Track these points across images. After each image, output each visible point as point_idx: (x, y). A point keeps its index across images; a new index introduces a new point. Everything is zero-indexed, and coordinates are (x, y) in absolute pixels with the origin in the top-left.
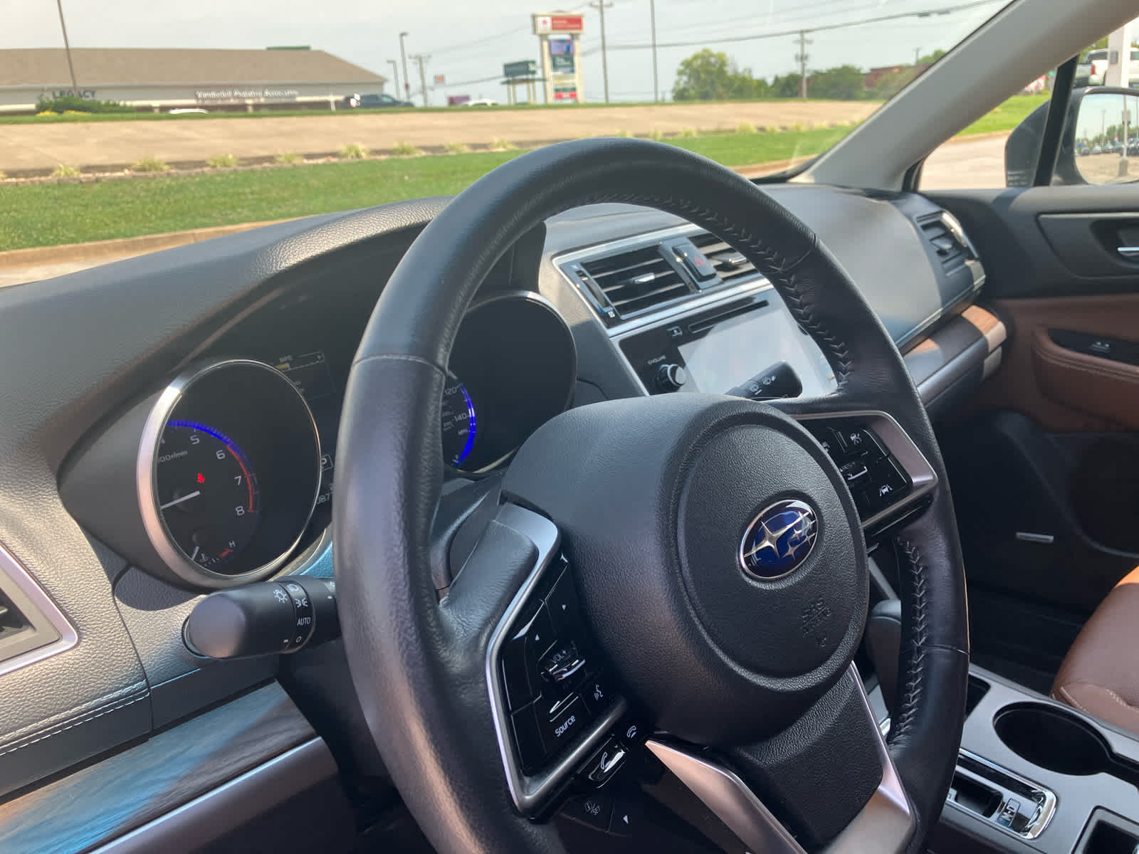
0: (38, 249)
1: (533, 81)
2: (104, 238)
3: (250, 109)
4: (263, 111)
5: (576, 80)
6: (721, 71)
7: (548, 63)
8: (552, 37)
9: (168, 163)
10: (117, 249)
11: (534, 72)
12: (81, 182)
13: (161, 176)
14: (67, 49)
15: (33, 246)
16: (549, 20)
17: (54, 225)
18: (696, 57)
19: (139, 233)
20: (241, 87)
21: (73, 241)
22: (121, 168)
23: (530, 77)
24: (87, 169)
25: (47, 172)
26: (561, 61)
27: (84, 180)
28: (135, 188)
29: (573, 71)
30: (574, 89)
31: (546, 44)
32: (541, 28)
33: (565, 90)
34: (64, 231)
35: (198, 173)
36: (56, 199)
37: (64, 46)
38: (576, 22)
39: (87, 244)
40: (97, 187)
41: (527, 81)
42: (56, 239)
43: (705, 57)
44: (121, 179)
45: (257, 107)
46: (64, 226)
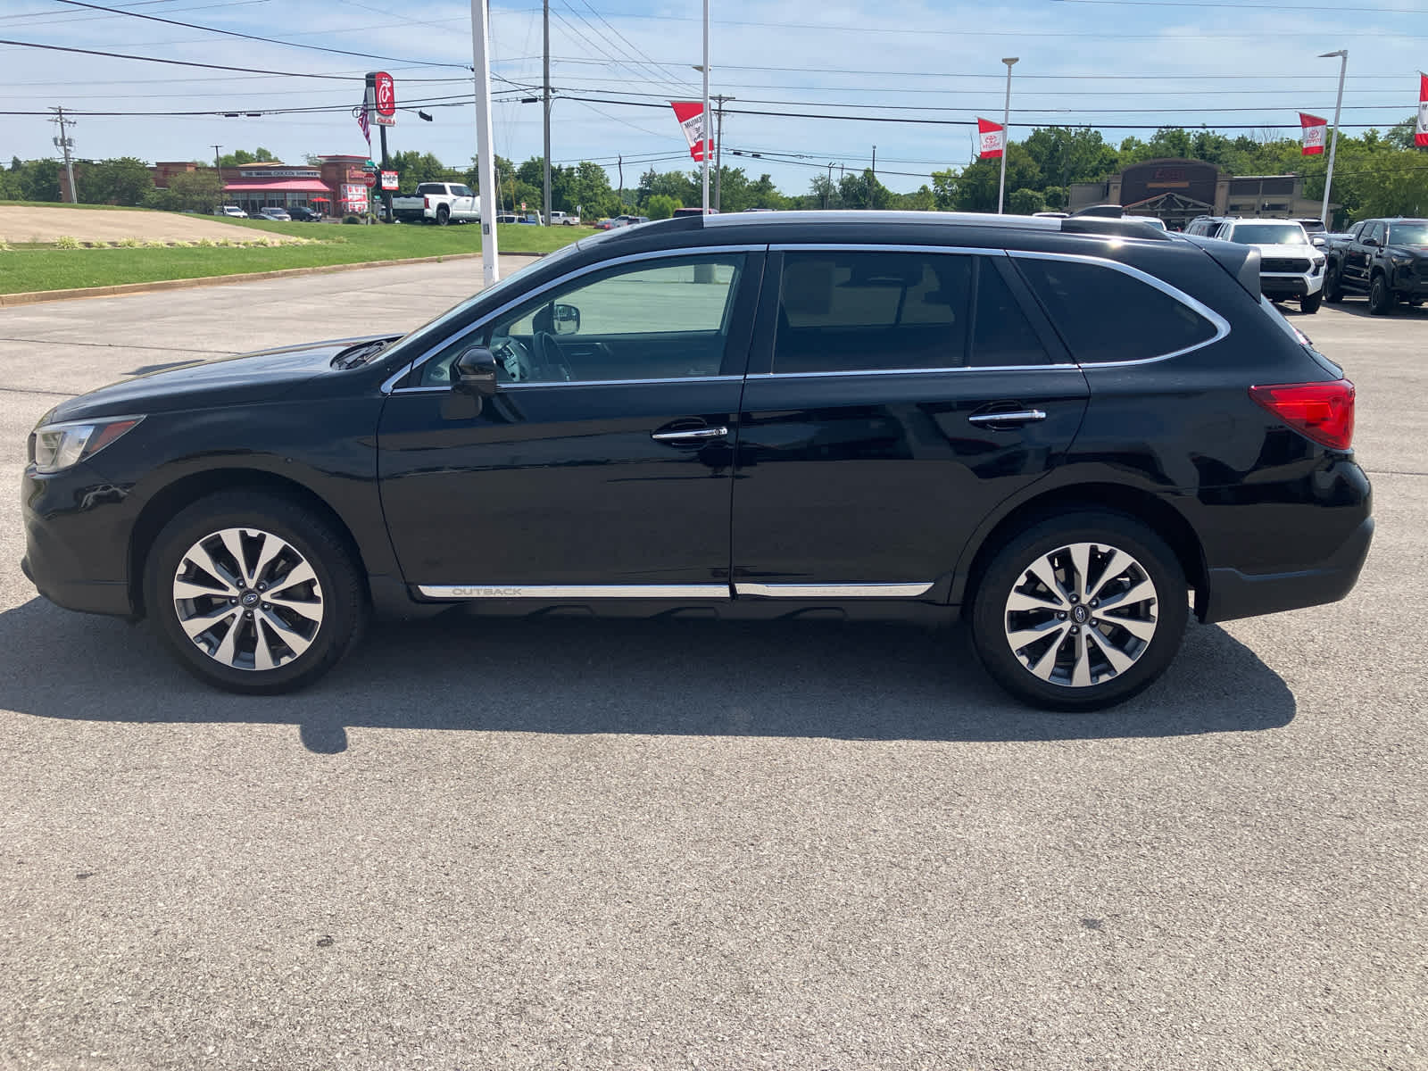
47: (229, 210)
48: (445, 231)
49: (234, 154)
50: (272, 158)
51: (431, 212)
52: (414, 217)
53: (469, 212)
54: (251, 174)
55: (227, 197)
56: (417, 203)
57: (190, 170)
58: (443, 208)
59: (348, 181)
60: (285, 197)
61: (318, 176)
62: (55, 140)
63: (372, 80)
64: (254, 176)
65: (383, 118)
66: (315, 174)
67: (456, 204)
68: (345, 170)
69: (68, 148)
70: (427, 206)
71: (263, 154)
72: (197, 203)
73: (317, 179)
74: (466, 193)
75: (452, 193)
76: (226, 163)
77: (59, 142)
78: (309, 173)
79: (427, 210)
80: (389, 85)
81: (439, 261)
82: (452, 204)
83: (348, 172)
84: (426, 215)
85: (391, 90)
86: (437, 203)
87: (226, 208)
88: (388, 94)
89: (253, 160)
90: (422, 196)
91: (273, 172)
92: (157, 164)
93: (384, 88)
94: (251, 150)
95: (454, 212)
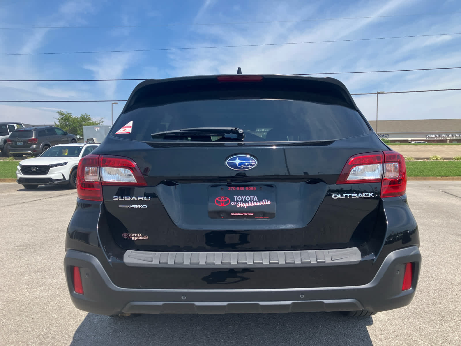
3: (448, 142)
4: (454, 143)
14: (377, 121)
20: (445, 133)
37: (376, 120)
45: (451, 141)
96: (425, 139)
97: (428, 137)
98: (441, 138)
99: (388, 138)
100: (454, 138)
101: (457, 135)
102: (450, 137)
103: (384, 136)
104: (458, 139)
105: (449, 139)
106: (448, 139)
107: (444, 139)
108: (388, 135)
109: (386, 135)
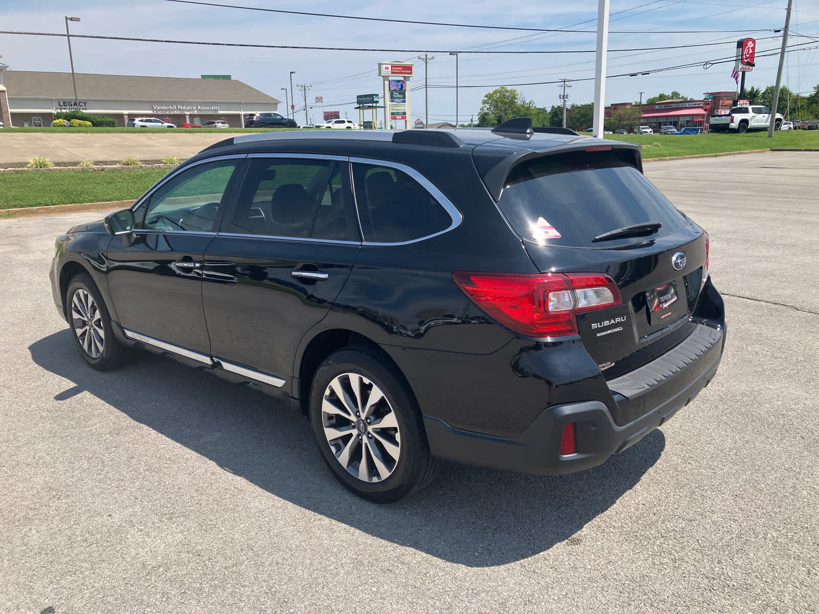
0: (74, 205)
1: (376, 107)
2: (107, 201)
5: (406, 107)
6: (512, 103)
7: (388, 95)
8: (390, 78)
9: (141, 161)
10: (113, 206)
11: (377, 102)
12: (95, 170)
13: (137, 168)
15: (71, 203)
16: (390, 67)
17: (82, 193)
18: (495, 92)
19: (125, 198)
20: (182, 103)
21: (91, 201)
22: (115, 162)
23: (374, 105)
24: (97, 163)
25: (76, 164)
26: (396, 94)
27: (96, 169)
28: (123, 175)
29: (404, 101)
30: (405, 113)
31: (387, 83)
32: (384, 72)
33: (398, 114)
34: (87, 196)
35: (156, 167)
36: (83, 179)
38: (408, 69)
39: (99, 203)
40: (103, 173)
41: (372, 107)
42: (83, 200)
43: (502, 92)
44: (115, 169)
46: (87, 193)
47: (642, 128)
48: (742, 137)
49: (658, 96)
50: (680, 96)
51: (734, 125)
52: (723, 129)
53: (764, 124)
54: (661, 107)
55: (642, 121)
56: (727, 120)
57: (628, 107)
58: (744, 122)
59: (720, 107)
60: (679, 119)
61: (701, 105)
62: (560, 96)
63: (741, 44)
64: (663, 108)
65: (745, 67)
66: (700, 104)
67: (755, 118)
68: (719, 100)
69: (565, 99)
70: (732, 121)
71: (675, 94)
72: (625, 125)
73: (701, 107)
74: (766, 111)
75: (753, 112)
76: (653, 101)
77: (562, 97)
78: (696, 104)
79: (732, 124)
80: (753, 45)
81: (716, 156)
82: (751, 119)
83: (721, 101)
84: (730, 127)
85: (753, 48)
86: (740, 119)
87: (641, 127)
88: (751, 51)
89: (669, 98)
90: (730, 116)
91: (674, 105)
92: (612, 105)
93: (749, 48)
94: (668, 93)
95: (752, 124)
96: (150, 112)
97: (155, 108)
98: (176, 112)
99: (85, 109)
100: (196, 112)
101: (199, 108)
102: (190, 110)
103: (76, 105)
104: (202, 113)
105: (189, 113)
106: (186, 113)
107: (182, 113)
108: (85, 104)
109: (81, 104)
